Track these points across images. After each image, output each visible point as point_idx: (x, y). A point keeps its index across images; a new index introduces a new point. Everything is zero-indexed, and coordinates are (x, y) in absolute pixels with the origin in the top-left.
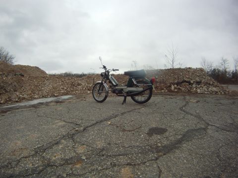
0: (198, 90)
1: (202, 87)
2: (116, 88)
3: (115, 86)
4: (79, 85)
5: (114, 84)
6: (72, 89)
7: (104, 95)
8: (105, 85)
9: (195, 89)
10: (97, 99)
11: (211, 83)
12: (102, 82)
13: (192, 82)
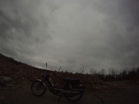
0: (96, 88)
1: (98, 86)
2: (54, 89)
3: (53, 87)
4: (18, 71)
5: (53, 86)
6: (12, 73)
7: (41, 91)
8: (44, 84)
9: (94, 87)
10: (35, 93)
11: (103, 83)
12: (42, 81)
13: (92, 83)
